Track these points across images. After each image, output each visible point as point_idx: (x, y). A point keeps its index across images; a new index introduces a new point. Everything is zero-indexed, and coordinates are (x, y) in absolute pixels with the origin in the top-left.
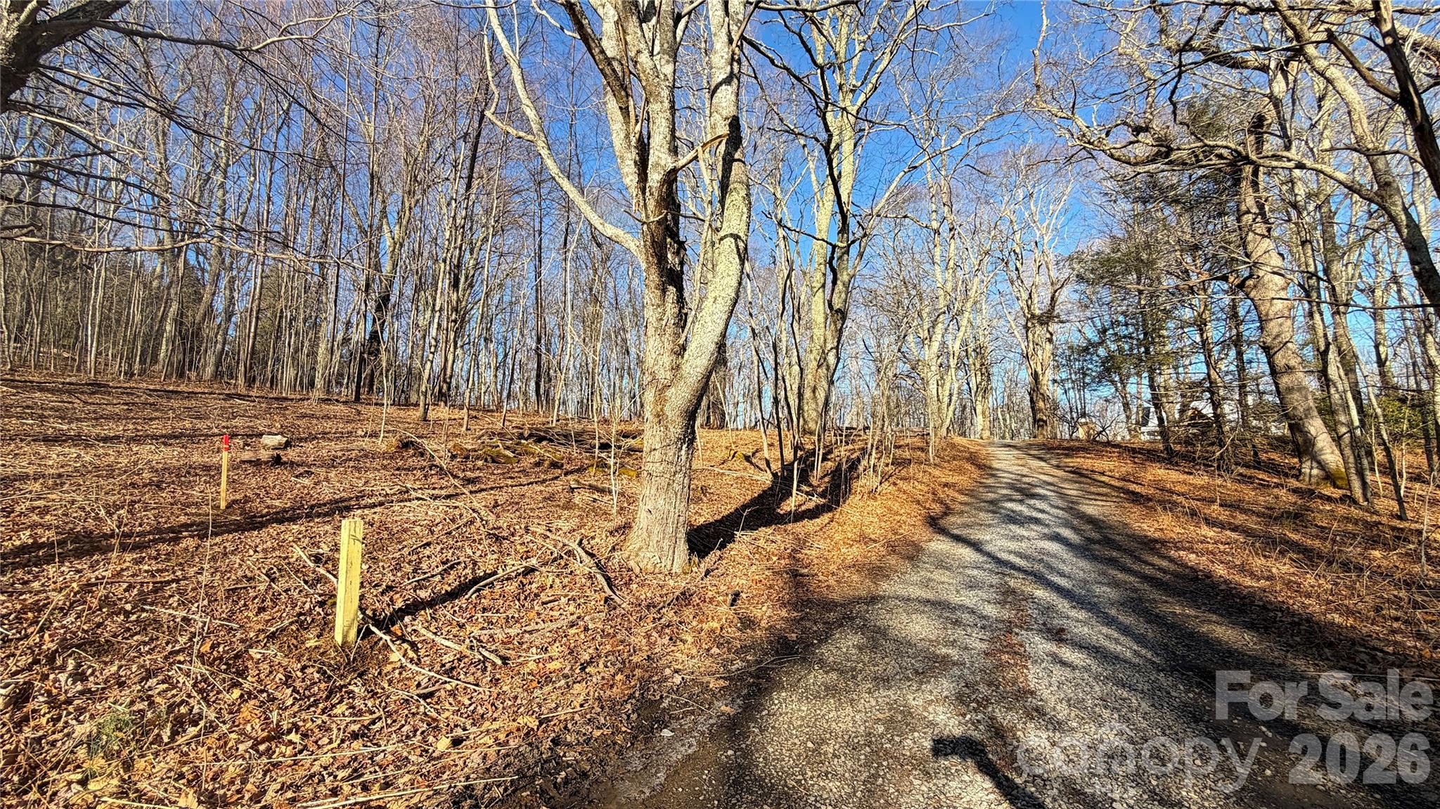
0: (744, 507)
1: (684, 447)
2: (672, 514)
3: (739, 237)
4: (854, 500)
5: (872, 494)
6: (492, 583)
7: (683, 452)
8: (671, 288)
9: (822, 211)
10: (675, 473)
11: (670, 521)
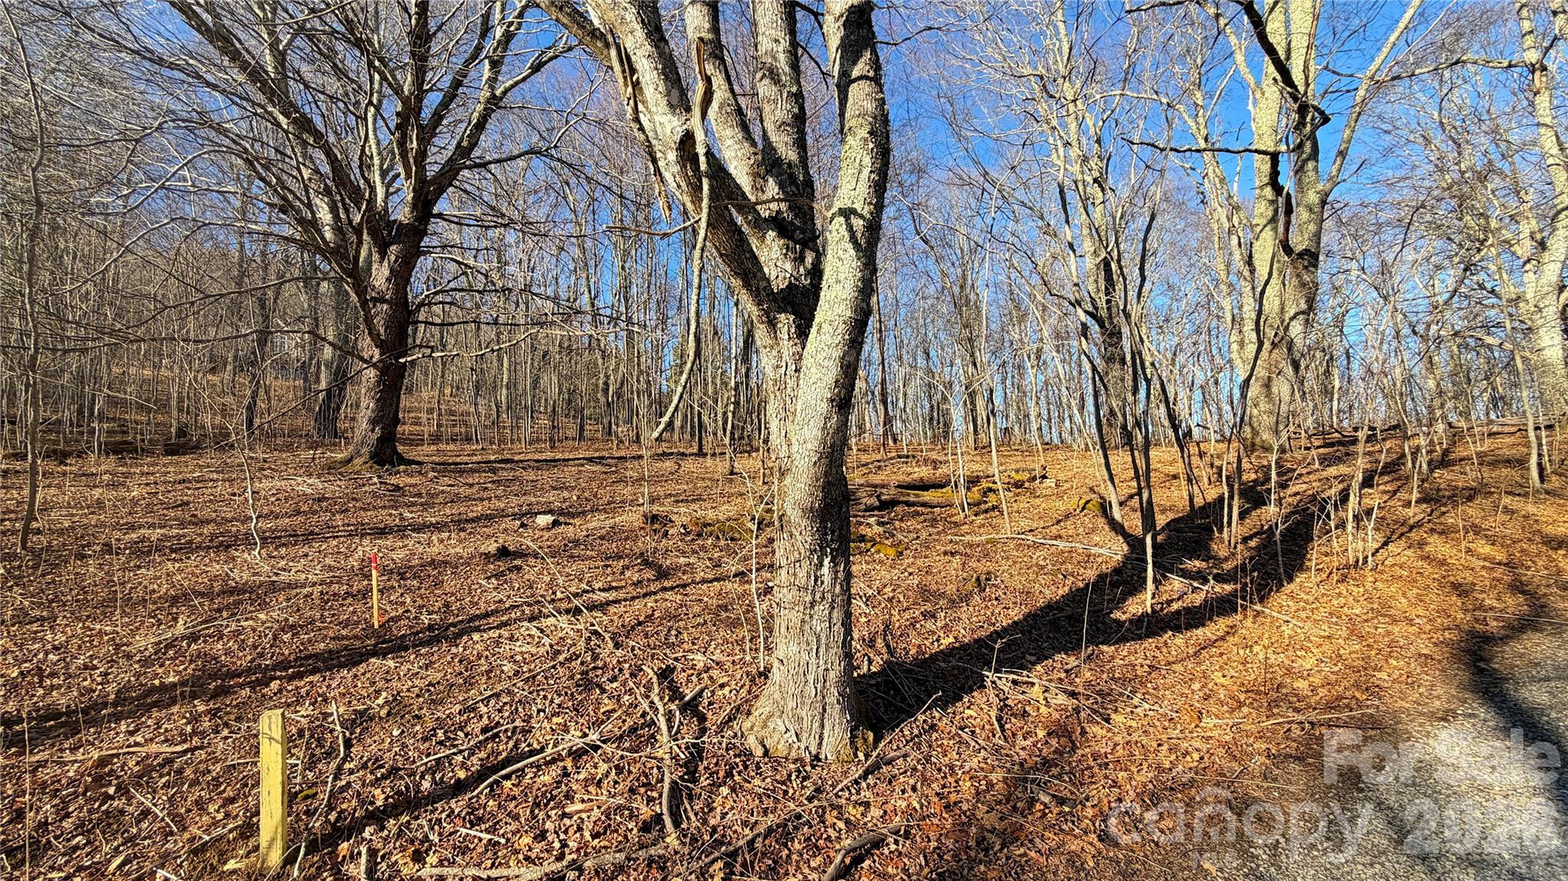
0: (998, 635)
1: (827, 561)
2: (812, 667)
3: (853, 211)
4: (1304, 583)
5: (1349, 570)
6: (522, 770)
7: (825, 570)
8: (782, 317)
9: (1262, 104)
10: (813, 604)
11: (811, 678)
